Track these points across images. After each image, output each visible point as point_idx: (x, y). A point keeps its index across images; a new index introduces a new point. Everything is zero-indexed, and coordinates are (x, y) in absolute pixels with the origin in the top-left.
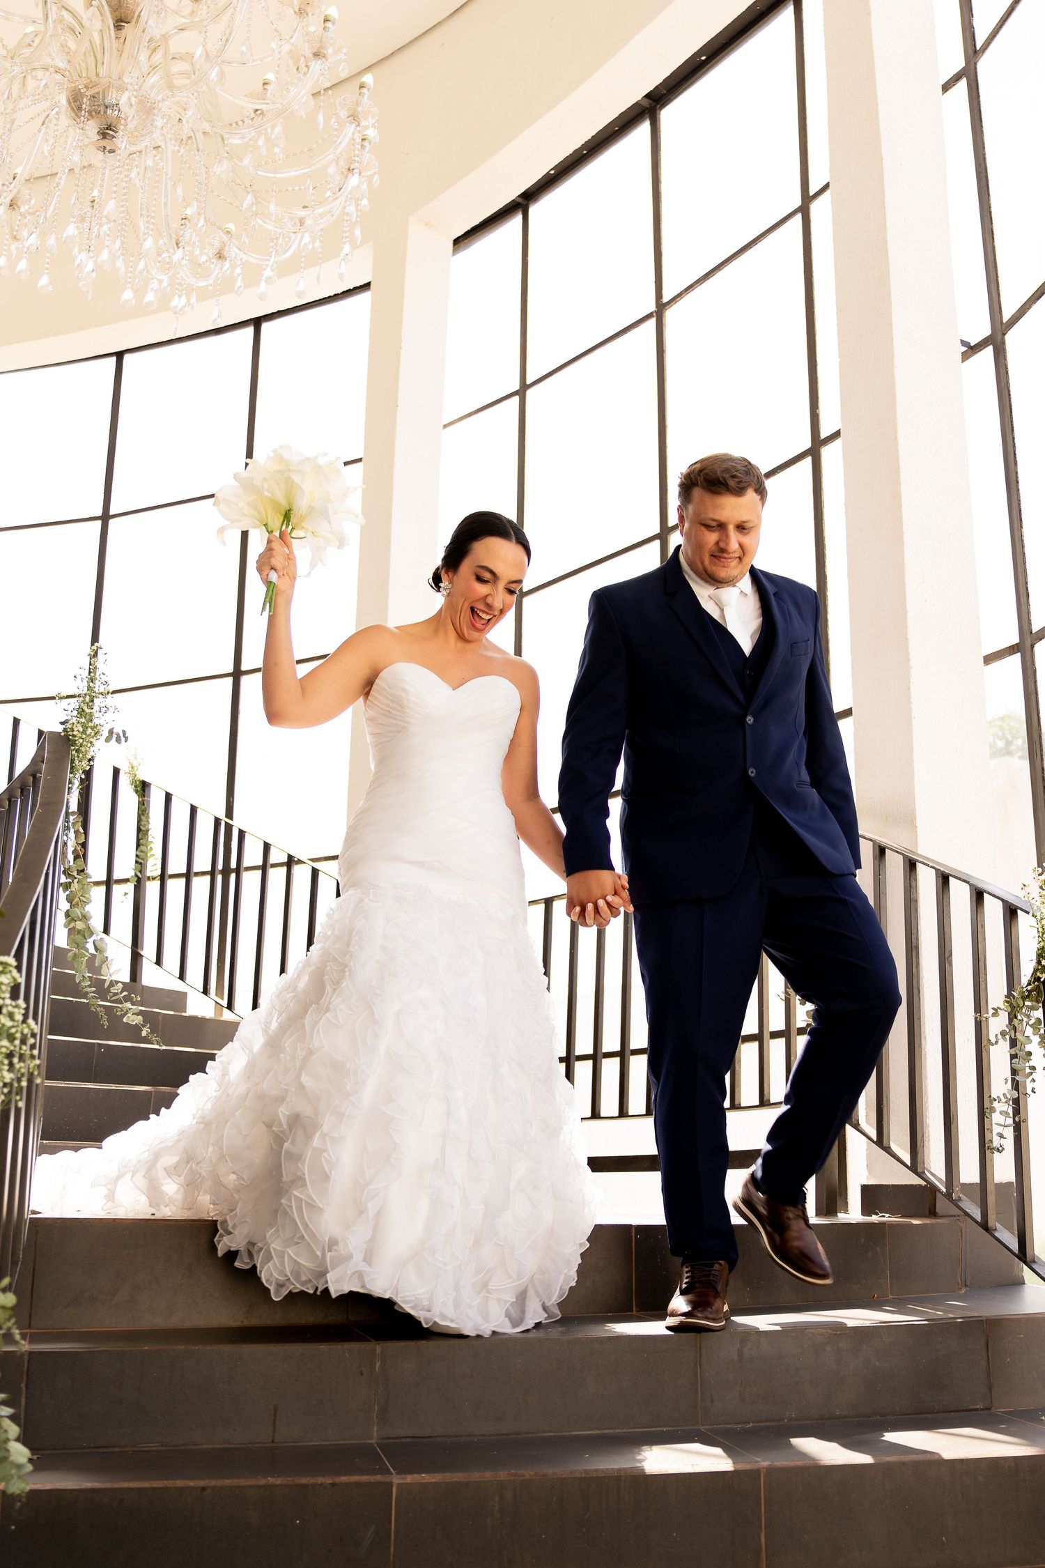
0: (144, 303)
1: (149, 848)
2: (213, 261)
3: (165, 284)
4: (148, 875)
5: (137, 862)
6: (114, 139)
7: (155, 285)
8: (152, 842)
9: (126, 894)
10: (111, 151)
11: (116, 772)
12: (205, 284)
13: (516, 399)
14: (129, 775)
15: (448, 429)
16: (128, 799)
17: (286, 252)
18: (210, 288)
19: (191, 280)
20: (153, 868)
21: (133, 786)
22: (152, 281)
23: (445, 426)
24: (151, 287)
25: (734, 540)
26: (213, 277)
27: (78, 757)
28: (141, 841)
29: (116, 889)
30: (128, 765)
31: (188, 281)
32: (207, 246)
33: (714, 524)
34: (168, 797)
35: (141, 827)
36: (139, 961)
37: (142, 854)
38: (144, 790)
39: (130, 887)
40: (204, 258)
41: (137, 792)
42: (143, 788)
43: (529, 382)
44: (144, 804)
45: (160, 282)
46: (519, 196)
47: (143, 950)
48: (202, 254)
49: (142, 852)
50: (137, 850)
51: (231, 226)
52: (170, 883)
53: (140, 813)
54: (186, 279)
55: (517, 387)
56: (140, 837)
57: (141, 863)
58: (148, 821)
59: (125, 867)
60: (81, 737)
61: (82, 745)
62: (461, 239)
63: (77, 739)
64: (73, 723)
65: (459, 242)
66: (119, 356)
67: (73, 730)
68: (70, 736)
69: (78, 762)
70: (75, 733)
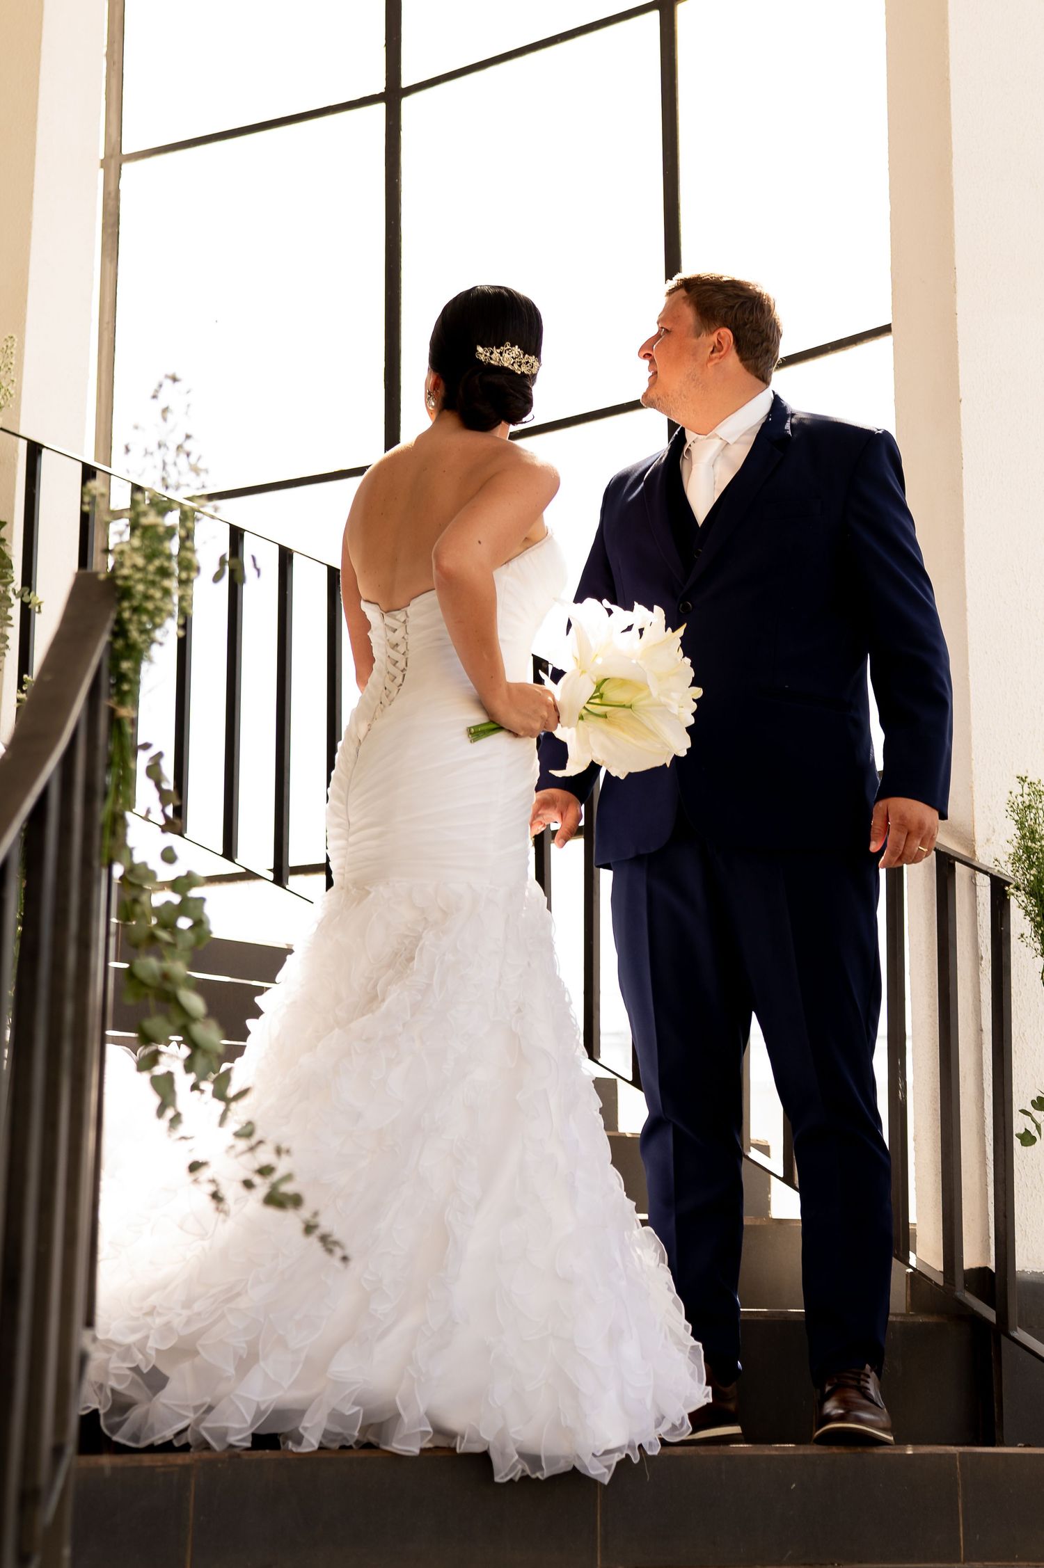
60: (140, 581)
61: (147, 597)
63: (132, 583)
64: (121, 553)
67: (122, 566)
68: (118, 578)
69: (136, 634)
70: (125, 572)
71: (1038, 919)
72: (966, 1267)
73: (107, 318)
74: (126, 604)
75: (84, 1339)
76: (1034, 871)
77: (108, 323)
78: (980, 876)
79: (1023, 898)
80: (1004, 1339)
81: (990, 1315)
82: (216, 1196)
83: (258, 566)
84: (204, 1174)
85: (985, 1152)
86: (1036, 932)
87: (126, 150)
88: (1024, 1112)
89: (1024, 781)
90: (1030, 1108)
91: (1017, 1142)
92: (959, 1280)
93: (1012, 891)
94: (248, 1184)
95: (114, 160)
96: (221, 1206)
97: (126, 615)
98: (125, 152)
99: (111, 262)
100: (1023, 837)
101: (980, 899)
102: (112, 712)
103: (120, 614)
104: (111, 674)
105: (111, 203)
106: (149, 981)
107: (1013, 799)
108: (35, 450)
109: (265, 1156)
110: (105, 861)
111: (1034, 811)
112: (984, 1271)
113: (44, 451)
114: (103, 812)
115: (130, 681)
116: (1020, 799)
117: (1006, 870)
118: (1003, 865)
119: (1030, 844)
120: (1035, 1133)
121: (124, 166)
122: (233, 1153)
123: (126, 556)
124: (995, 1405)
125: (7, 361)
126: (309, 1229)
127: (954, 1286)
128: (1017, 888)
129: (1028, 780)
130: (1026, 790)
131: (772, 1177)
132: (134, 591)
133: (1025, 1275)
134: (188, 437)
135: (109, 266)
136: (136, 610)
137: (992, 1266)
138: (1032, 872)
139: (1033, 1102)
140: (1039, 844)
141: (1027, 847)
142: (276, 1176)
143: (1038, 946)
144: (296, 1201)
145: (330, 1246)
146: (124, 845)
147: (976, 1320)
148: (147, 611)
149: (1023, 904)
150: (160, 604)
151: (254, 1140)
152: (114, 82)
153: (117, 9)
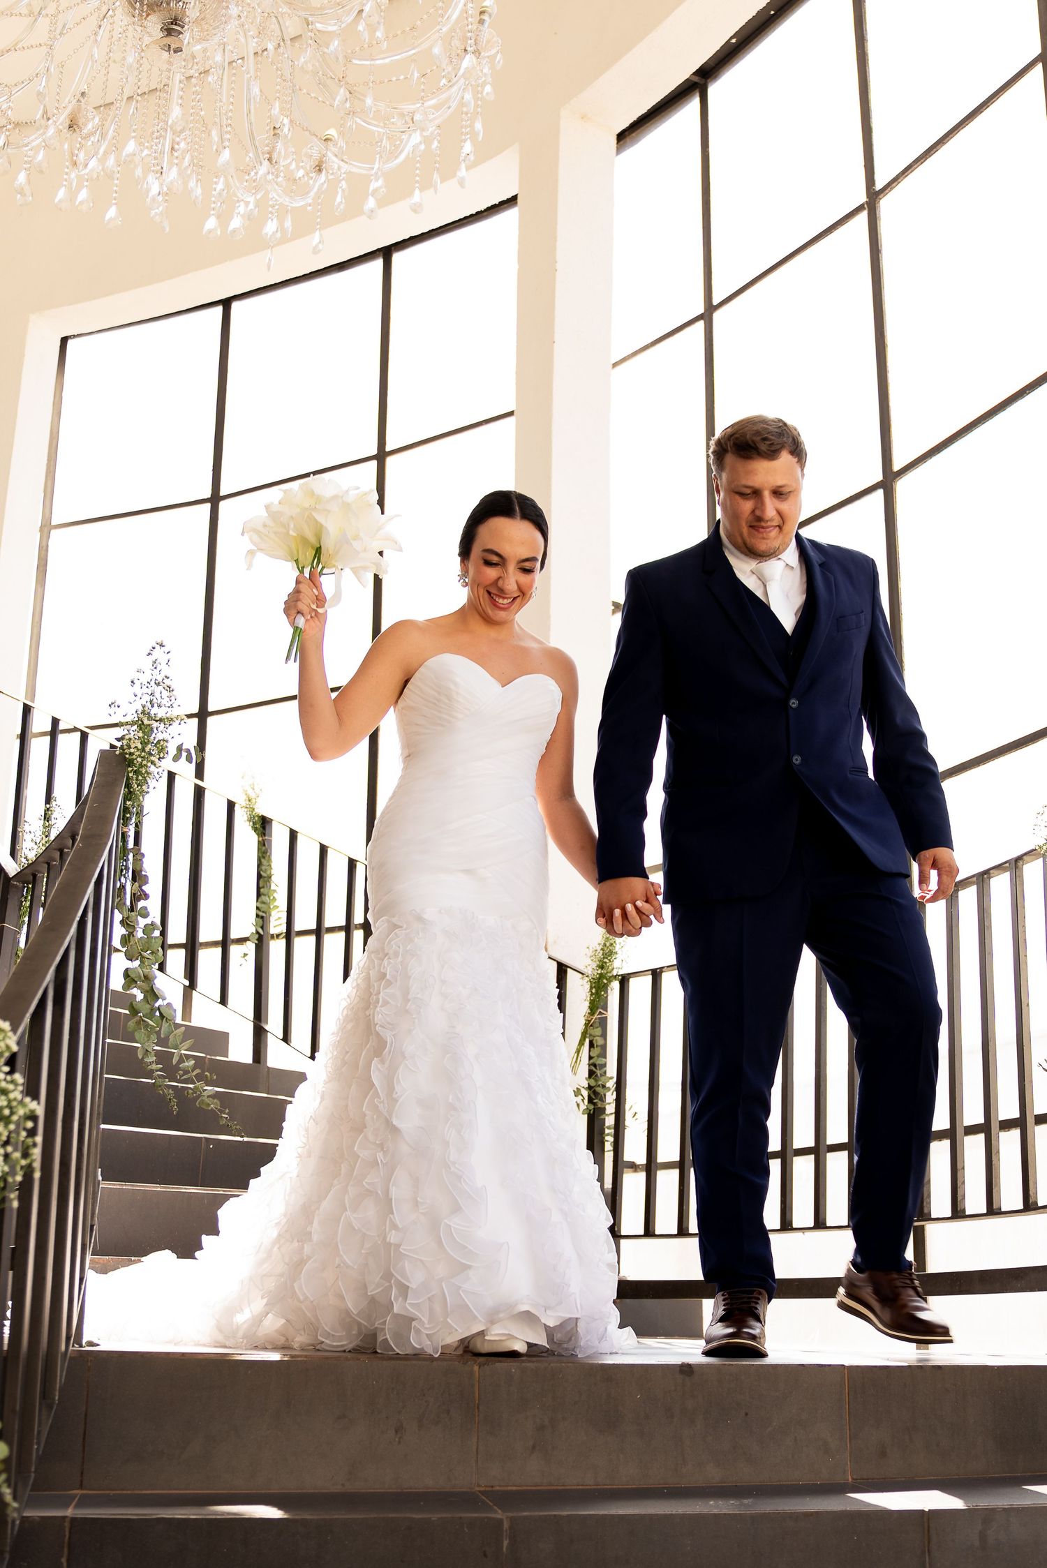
0: (229, 232)
1: (272, 898)
2: (311, 175)
3: (251, 206)
4: (271, 933)
5: (257, 916)
6: (181, 36)
7: (242, 209)
8: (275, 891)
9: (245, 955)
10: (178, 50)
11: (231, 806)
12: (302, 203)
13: (701, 324)
14: (246, 810)
15: (618, 368)
16: (246, 839)
17: (396, 158)
18: (309, 208)
19: (286, 200)
20: (277, 924)
21: (251, 823)
22: (237, 205)
23: (615, 365)
24: (237, 211)
25: (770, 508)
26: (312, 194)
27: (137, 779)
28: (262, 890)
29: (234, 950)
30: (245, 797)
31: (281, 200)
32: (304, 159)
33: (748, 491)
34: (293, 835)
35: (261, 872)
36: (262, 1038)
37: (263, 905)
38: (264, 828)
39: (250, 947)
40: (301, 173)
41: (255, 830)
42: (263, 825)
43: (715, 302)
44: (264, 845)
45: (247, 204)
46: (694, 74)
47: (267, 1023)
48: (298, 168)
49: (264, 903)
50: (257, 901)
51: (332, 132)
52: (298, 942)
53: (260, 855)
55: (701, 310)
56: (261, 886)
57: (262, 917)
58: (270, 865)
59: (243, 924)
60: (139, 756)
61: (141, 766)
62: (627, 133)
63: (134, 757)
64: (130, 739)
65: (624, 137)
66: (226, 303)
67: (129, 747)
68: (126, 754)
69: (136, 786)
70: (132, 750)
73: (37, 619)
74: (130, 769)
77: (37, 623)
87: (54, 523)
93: (569, 971)
95: (47, 528)
97: (131, 775)
98: (53, 523)
99: (41, 587)
103: (128, 774)
105: (43, 553)
115: (129, 813)
121: (52, 532)
123: (132, 741)
132: (135, 762)
135: (40, 590)
136: (137, 773)
148: (143, 774)
150: (148, 770)
152: (49, 483)
153: (54, 441)
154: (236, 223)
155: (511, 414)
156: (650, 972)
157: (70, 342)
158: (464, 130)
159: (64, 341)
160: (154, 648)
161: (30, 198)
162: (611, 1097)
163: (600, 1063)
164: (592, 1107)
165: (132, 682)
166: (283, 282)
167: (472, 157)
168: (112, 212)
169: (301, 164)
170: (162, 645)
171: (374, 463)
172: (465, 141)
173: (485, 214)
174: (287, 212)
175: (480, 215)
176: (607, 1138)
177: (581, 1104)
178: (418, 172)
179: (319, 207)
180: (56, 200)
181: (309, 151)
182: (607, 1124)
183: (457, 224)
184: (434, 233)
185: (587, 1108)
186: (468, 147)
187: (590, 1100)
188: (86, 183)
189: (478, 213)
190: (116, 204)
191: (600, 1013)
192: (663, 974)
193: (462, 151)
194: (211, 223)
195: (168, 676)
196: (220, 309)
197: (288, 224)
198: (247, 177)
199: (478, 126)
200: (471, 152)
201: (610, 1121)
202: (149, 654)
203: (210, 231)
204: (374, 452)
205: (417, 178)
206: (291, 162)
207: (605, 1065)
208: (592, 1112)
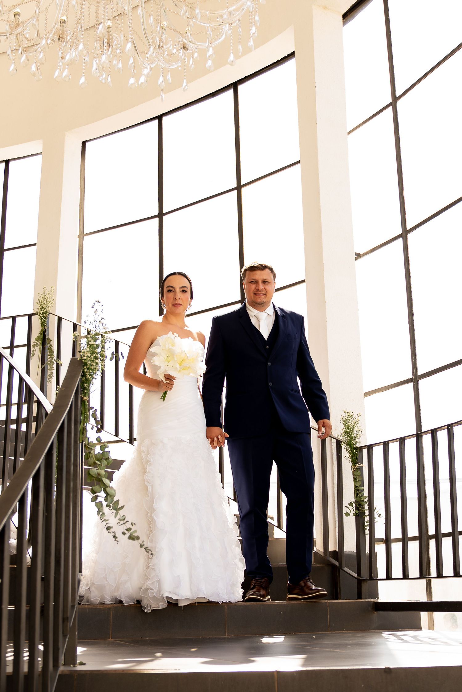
0: (139, 85)
7: (145, 72)
12: (176, 66)
13: (391, 108)
17: (220, 39)
18: (180, 68)
19: (167, 66)
22: (143, 70)
23: (349, 133)
24: (143, 74)
26: (182, 61)
32: (176, 44)
40: (175, 51)
48: (173, 48)
54: (162, 65)
55: (390, 100)
60: (90, 360)
61: (92, 365)
62: (348, 14)
63: (87, 361)
64: (84, 352)
65: (347, 16)
66: (159, 118)
67: (84, 356)
68: (83, 359)
69: (88, 376)
70: (85, 358)
71: (350, 452)
72: (330, 551)
73: (80, 281)
74: (85, 367)
75: (79, 575)
76: (349, 438)
78: (333, 439)
79: (346, 446)
80: (341, 570)
81: (337, 564)
82: (114, 536)
83: (123, 355)
84: (111, 530)
85: (335, 518)
86: (349, 455)
87: (85, 233)
88: (346, 507)
89: (346, 412)
90: (348, 506)
91: (344, 515)
92: (328, 554)
93: (342, 444)
94: (124, 533)
95: (82, 236)
96: (116, 539)
97: (86, 370)
99: (81, 264)
100: (346, 428)
101: (333, 446)
102: (82, 398)
103: (84, 370)
104: (81, 388)
105: (81, 248)
106: (94, 476)
107: (342, 417)
108: (60, 319)
109: (128, 525)
110: (81, 441)
111: (349, 421)
112: (335, 552)
113: (62, 319)
114: (80, 428)
115: (87, 390)
116: (344, 417)
117: (341, 438)
118: (340, 436)
119: (347, 430)
120: (350, 513)
121: (84, 237)
122: (119, 524)
123: (85, 353)
124: (338, 588)
125: (52, 294)
126: (141, 546)
127: (326, 556)
128: (344, 443)
129: (347, 412)
130: (346, 415)
131: (274, 526)
132: (88, 364)
133: (347, 552)
134: (102, 318)
135: (80, 266)
136: (88, 369)
137: (337, 550)
138: (348, 438)
139: (349, 504)
140: (350, 430)
141: (347, 431)
142: (131, 531)
143: (350, 459)
144: (138, 538)
145: (148, 550)
146: (86, 437)
147: (333, 566)
148: (91, 369)
149: (346, 448)
150: (95, 367)
151: (125, 521)
152: (82, 213)
153: (83, 193)
154: (142, 79)
155: (298, 162)
156: (382, 443)
157: (87, 144)
158: (251, 21)
159: (84, 143)
160: (94, 304)
161: (41, 77)
162: (366, 507)
163: (361, 489)
164: (358, 512)
165: (85, 322)
166: (185, 105)
167: (256, 34)
168: (83, 80)
169: (175, 46)
170: (98, 302)
171: (235, 192)
172: (252, 26)
173: (282, 61)
174: (168, 71)
175: (279, 62)
176: (366, 527)
177: (352, 510)
178: (231, 44)
179: (185, 67)
180: (55, 77)
181: (178, 39)
182: (366, 520)
183: (269, 68)
184: (257, 74)
185: (355, 513)
186: (254, 30)
187: (357, 508)
188: (67, 67)
189: (277, 61)
190: (84, 75)
191: (359, 464)
192: (389, 444)
193: (251, 32)
194: (132, 81)
195: (103, 317)
196: (156, 122)
197: (169, 77)
198: (147, 56)
199: (257, 18)
200: (255, 32)
201: (367, 519)
202: (93, 307)
203: (132, 84)
204: (235, 186)
205: (232, 48)
206: (170, 46)
207: (363, 490)
208: (358, 514)
